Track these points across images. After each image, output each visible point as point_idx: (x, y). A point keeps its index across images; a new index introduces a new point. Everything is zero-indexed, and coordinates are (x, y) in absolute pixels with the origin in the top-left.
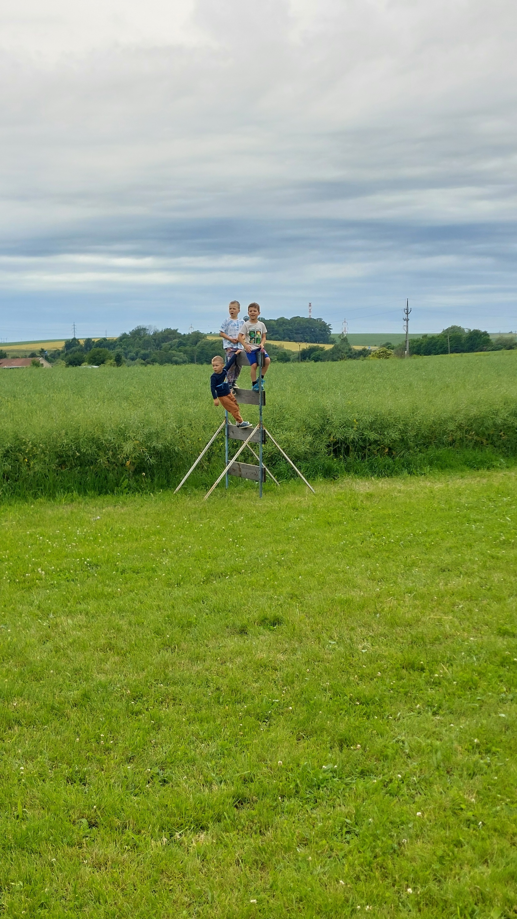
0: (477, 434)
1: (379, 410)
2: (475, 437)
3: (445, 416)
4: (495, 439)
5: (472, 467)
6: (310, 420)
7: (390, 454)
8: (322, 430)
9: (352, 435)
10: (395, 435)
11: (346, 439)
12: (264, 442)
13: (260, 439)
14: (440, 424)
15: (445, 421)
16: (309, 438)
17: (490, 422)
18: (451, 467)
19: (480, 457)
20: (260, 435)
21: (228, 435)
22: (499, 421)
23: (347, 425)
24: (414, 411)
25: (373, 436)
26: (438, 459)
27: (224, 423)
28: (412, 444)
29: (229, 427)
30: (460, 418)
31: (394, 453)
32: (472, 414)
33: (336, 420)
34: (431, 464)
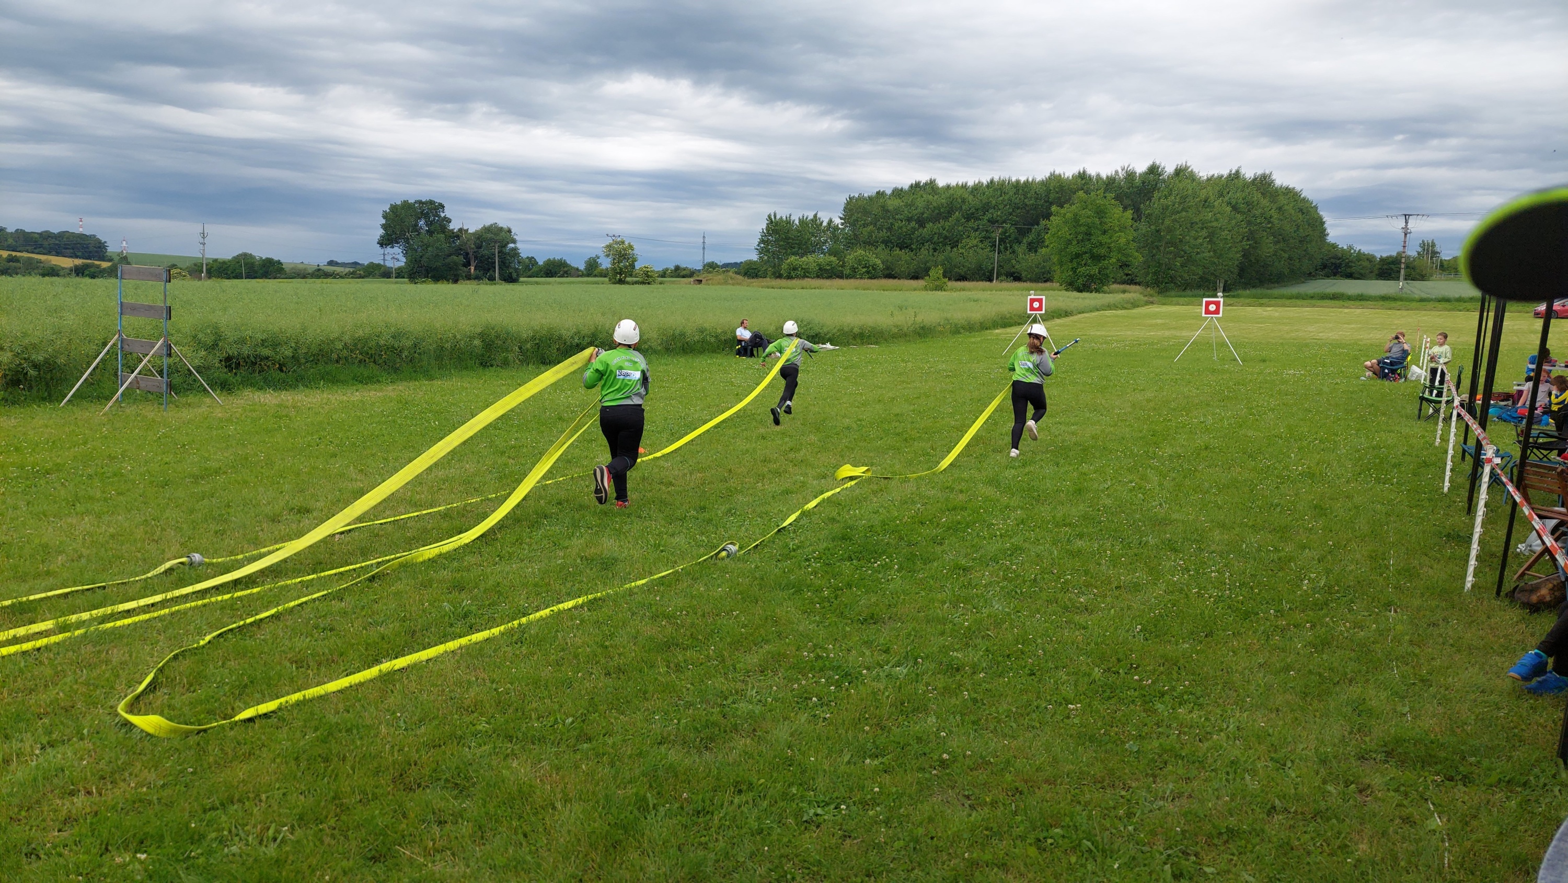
0: (361, 354)
1: (271, 327)
2: (360, 357)
3: (332, 337)
4: (377, 358)
5: (361, 382)
6: (200, 336)
7: (282, 370)
8: (215, 345)
9: (246, 350)
10: (289, 353)
11: (239, 354)
12: (170, 355)
13: (165, 352)
14: (328, 344)
15: (332, 342)
16: (203, 353)
17: (373, 343)
18: (342, 382)
19: (366, 374)
20: (165, 349)
21: (122, 348)
22: (382, 342)
23: (242, 341)
24: (304, 329)
25: (266, 352)
26: (327, 373)
27: (117, 336)
28: (303, 361)
29: (123, 341)
30: (346, 338)
31: (284, 369)
32: (357, 336)
33: (231, 336)
34: (323, 378)
